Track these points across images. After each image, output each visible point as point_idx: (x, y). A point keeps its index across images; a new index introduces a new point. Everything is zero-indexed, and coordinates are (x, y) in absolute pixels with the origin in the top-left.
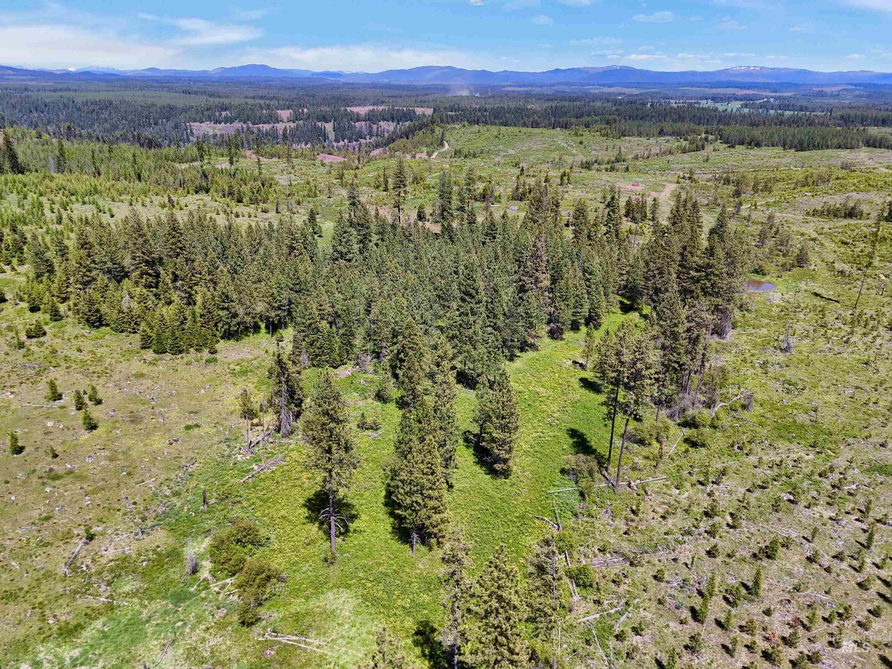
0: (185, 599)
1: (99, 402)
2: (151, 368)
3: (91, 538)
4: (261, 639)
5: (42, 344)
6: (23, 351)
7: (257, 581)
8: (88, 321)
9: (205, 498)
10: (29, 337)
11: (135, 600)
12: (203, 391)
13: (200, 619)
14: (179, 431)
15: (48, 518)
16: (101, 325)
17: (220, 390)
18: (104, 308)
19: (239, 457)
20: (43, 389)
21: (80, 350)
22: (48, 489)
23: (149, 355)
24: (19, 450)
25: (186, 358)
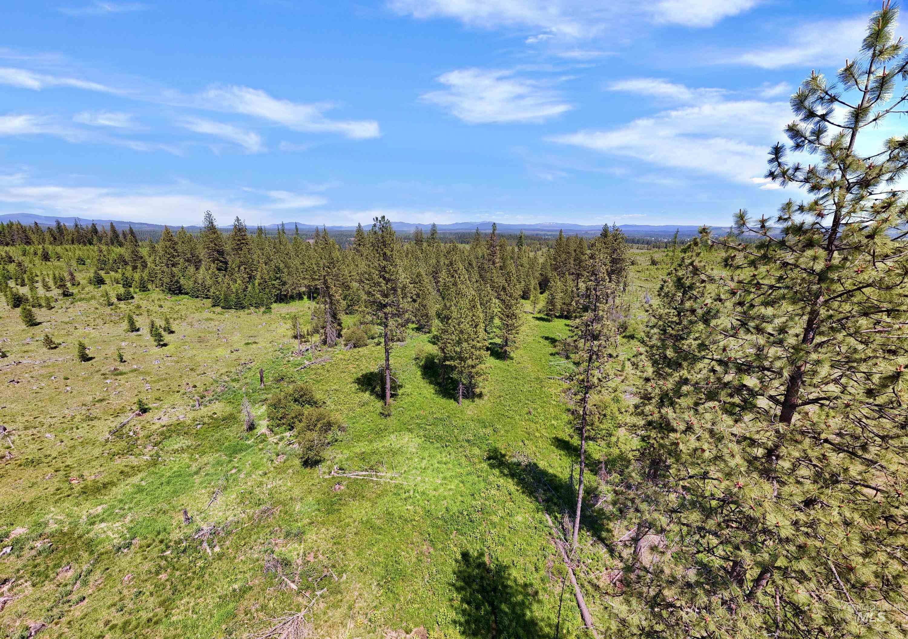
0: (241, 450)
1: (172, 332)
2: (219, 316)
3: (144, 411)
4: (327, 477)
5: (130, 304)
6: (113, 307)
7: (319, 426)
8: (170, 290)
9: (262, 377)
10: (119, 299)
11: (185, 456)
12: (260, 326)
13: (255, 466)
14: (240, 346)
15: (101, 400)
16: (181, 293)
17: (274, 326)
18: (182, 281)
19: (292, 359)
20: (125, 325)
21: (161, 306)
22: (108, 381)
23: (218, 309)
24: (85, 358)
25: (247, 311)
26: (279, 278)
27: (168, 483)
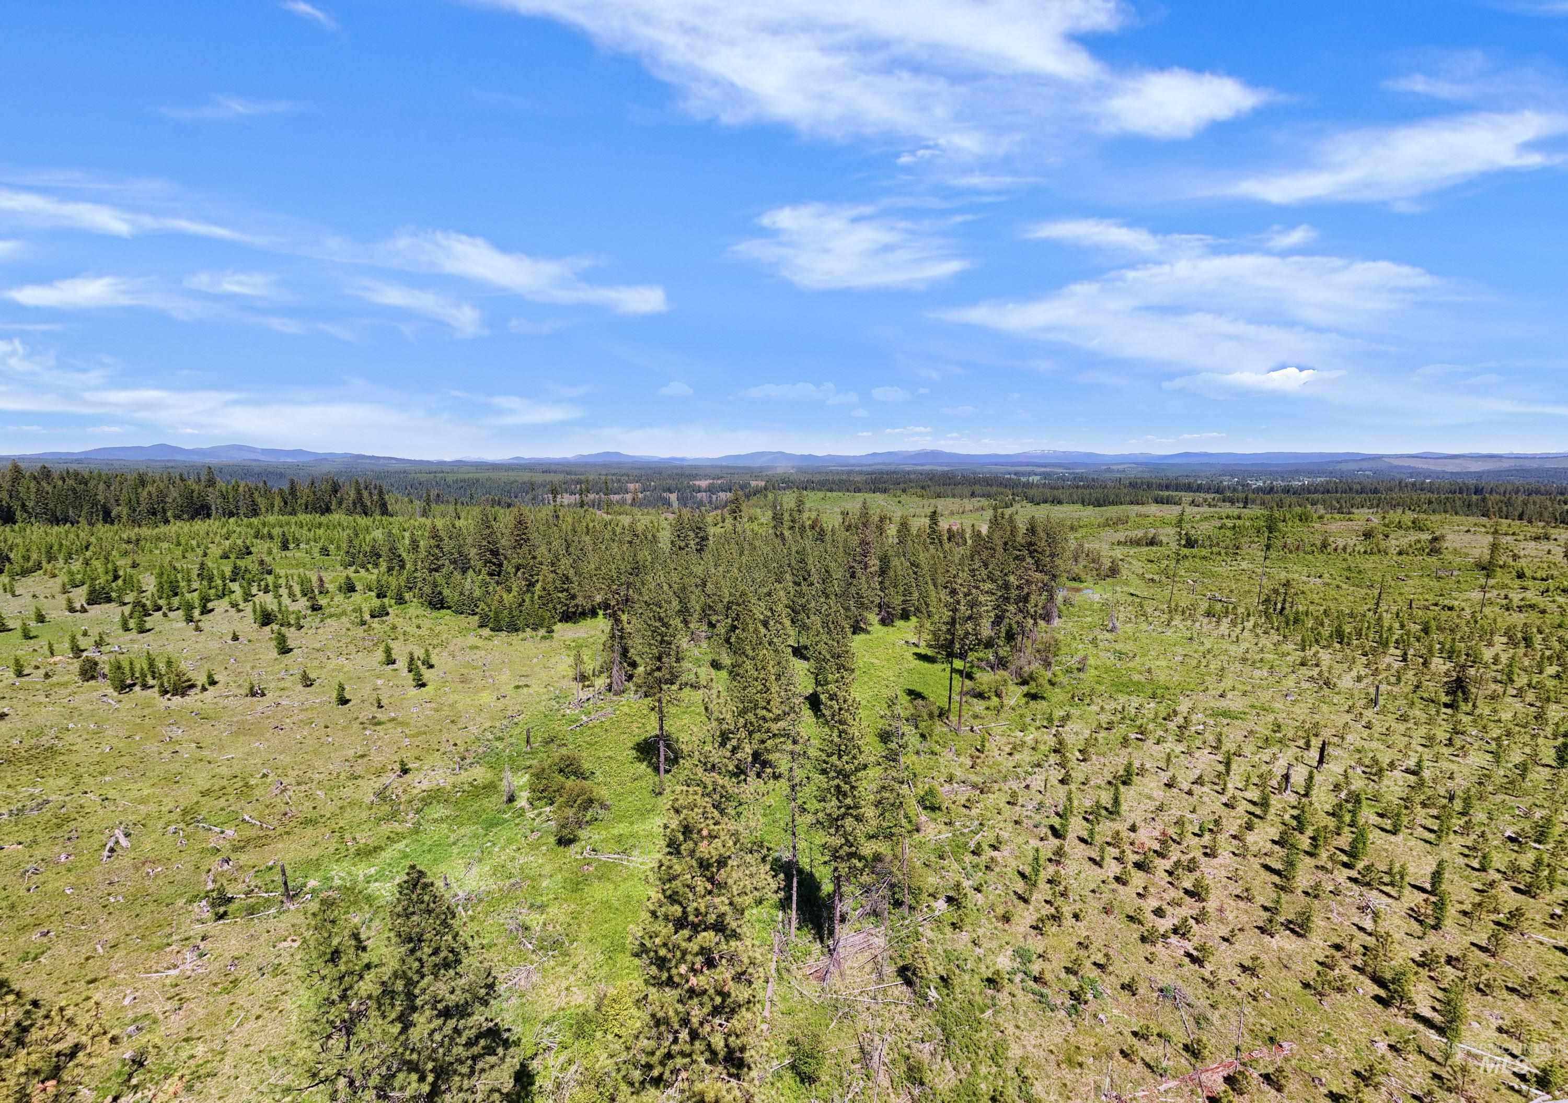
0: (497, 824)
1: (431, 666)
2: (486, 642)
3: (405, 771)
4: (579, 857)
5: (384, 622)
6: (365, 627)
7: (579, 802)
8: (430, 603)
9: (528, 738)
10: (373, 616)
11: (444, 826)
12: (535, 660)
13: (510, 841)
14: (509, 689)
15: (362, 756)
16: (442, 607)
17: (553, 660)
18: (446, 592)
19: (568, 711)
20: (380, 655)
21: (419, 627)
22: (368, 732)
23: (486, 632)
24: (343, 701)
25: (521, 635)
26: (567, 590)
27: (429, 851)
